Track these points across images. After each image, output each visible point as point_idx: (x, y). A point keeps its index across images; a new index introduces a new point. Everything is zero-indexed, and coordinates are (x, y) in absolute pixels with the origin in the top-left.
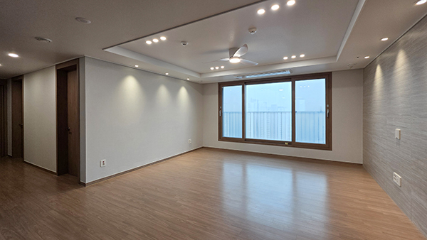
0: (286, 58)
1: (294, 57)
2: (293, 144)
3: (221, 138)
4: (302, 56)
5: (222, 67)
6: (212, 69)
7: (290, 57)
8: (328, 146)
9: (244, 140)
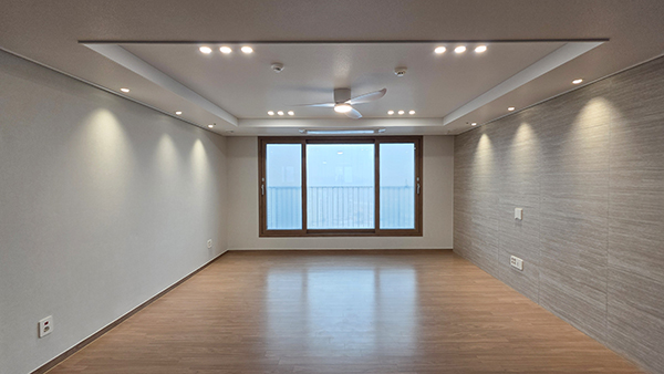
0: (391, 113)
1: (401, 113)
2: (376, 232)
3: (264, 232)
4: (412, 112)
5: (291, 113)
6: (271, 113)
7: (396, 112)
8: (418, 231)
9: (305, 232)
